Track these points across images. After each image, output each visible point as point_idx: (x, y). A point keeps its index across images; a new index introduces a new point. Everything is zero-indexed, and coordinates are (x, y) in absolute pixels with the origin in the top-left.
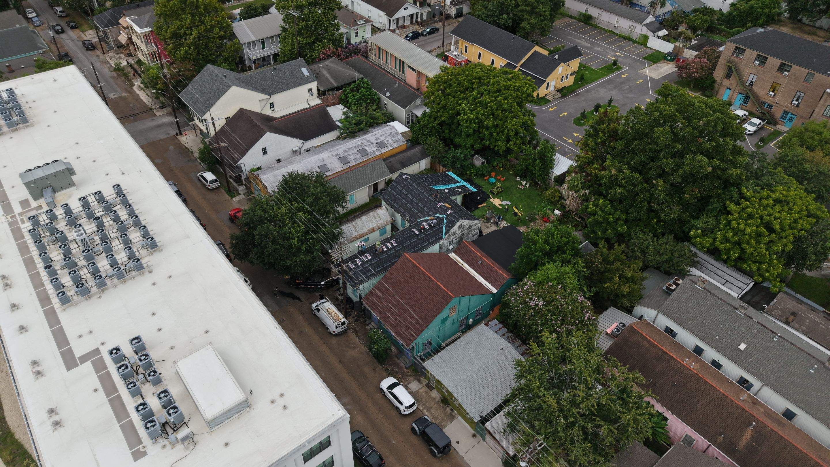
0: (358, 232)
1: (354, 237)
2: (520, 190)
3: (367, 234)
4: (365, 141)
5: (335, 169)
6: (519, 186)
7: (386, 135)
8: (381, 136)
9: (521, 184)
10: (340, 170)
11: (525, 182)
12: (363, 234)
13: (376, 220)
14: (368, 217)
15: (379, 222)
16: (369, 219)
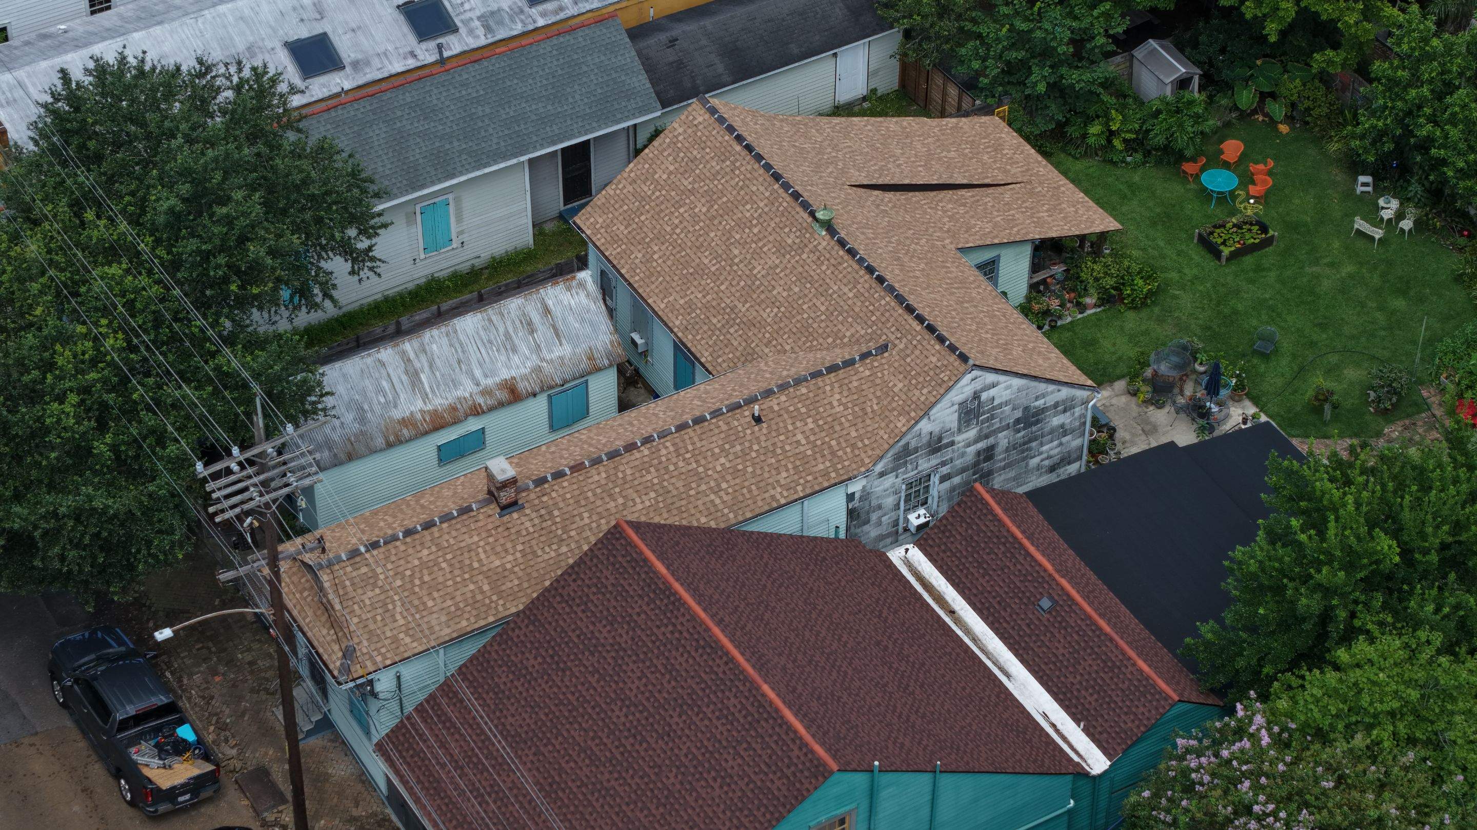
0: (425, 397)
1: (405, 422)
2: (1360, 244)
3: (476, 411)
5: (376, 63)
6: (1360, 224)
9: (1372, 214)
10: (398, 67)
11: (1395, 204)
12: (453, 409)
13: (534, 339)
14: (490, 320)
15: (550, 351)
16: (497, 329)
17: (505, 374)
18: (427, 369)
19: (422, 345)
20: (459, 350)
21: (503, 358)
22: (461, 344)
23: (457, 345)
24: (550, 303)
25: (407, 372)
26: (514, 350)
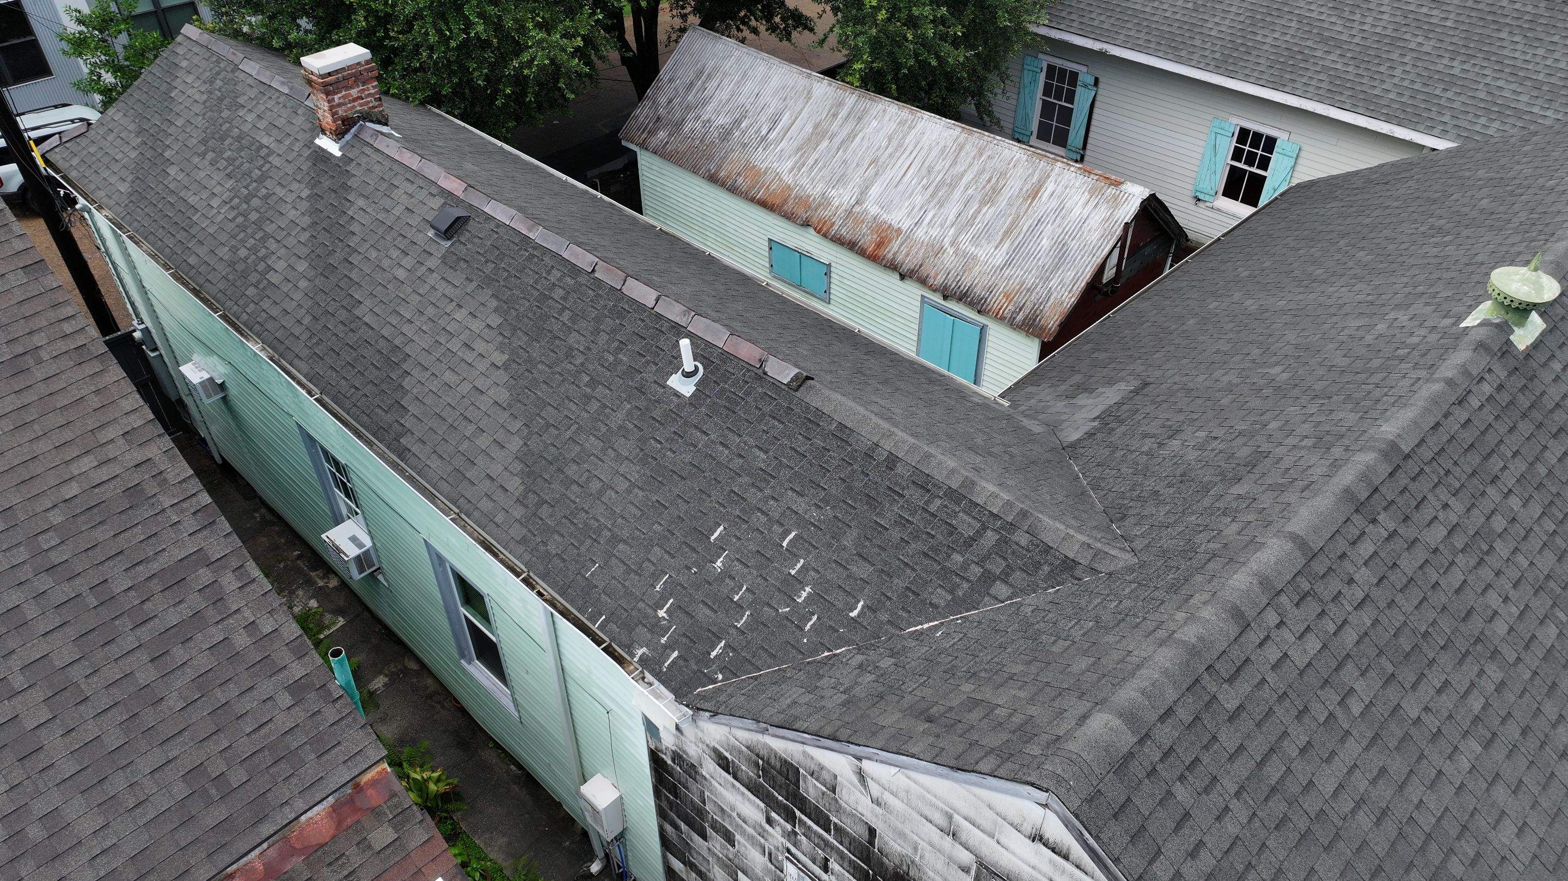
1: (752, 171)
3: (821, 228)
12: (806, 203)
13: (978, 211)
14: (961, 147)
15: (975, 240)
16: (954, 163)
17: (898, 218)
18: (837, 141)
19: (865, 111)
20: (890, 150)
21: (919, 200)
22: (900, 146)
23: (895, 143)
24: (1050, 186)
25: (816, 126)
26: (941, 205)
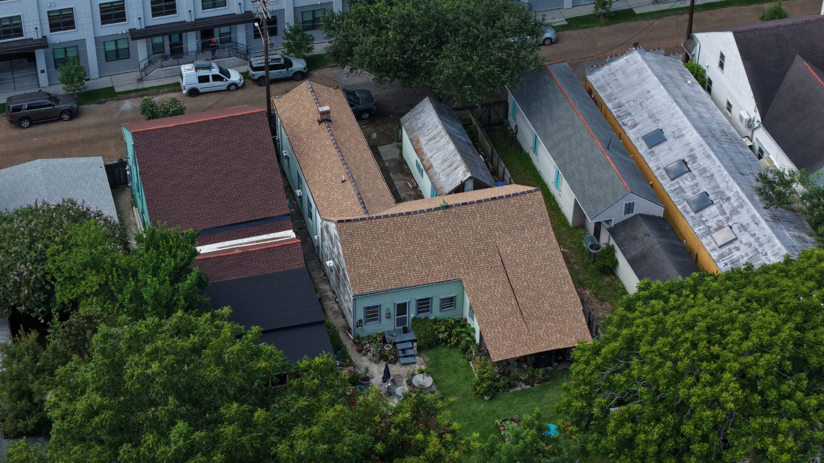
0: (426, 144)
1: (418, 142)
4: (736, 204)
7: (755, 245)
8: (753, 235)
12: (423, 153)
13: (446, 168)
14: (453, 152)
15: (443, 174)
16: (450, 155)
17: (434, 164)
18: (436, 141)
19: (443, 136)
21: (440, 162)
22: (444, 147)
24: (459, 168)
25: (434, 135)
26: (442, 164)
